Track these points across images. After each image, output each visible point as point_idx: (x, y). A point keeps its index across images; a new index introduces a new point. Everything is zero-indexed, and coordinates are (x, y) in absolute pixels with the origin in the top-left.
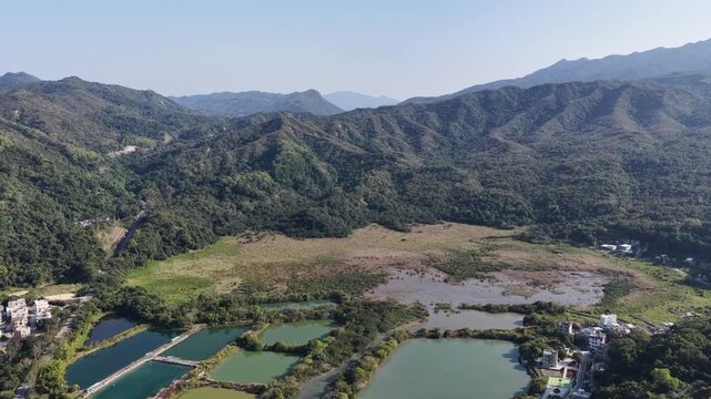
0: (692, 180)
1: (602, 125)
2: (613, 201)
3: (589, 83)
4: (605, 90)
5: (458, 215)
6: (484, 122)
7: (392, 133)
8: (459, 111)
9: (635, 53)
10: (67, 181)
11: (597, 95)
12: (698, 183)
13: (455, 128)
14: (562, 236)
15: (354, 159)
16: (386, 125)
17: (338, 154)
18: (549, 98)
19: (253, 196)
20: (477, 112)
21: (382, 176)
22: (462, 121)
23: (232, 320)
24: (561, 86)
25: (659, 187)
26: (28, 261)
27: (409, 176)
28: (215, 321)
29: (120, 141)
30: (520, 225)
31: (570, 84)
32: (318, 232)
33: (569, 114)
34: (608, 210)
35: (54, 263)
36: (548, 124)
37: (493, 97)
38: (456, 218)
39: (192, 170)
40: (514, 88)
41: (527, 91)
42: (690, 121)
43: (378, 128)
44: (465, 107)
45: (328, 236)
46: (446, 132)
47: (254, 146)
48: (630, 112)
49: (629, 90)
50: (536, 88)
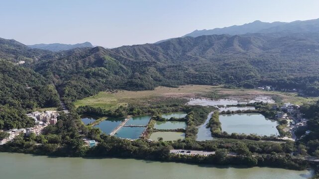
0: (278, 66)
1: (231, 50)
2: (252, 73)
3: (220, 35)
4: (227, 38)
5: (193, 82)
6: (181, 50)
7: (145, 54)
8: (170, 46)
9: (225, 27)
10: (14, 70)
11: (225, 40)
12: (281, 67)
13: (170, 52)
14: (241, 86)
15: (136, 63)
16: (141, 51)
17: (127, 62)
18: (206, 41)
19: (103, 77)
20: (177, 46)
21: (152, 69)
22: (172, 50)
23: (143, 113)
24: (210, 36)
25: (267, 69)
26: (25, 99)
27: (164, 69)
28: (136, 114)
29: (16, 58)
30: (220, 84)
31: (213, 35)
32: (141, 88)
33: (216, 47)
34: (252, 77)
35: (37, 100)
36: (209, 50)
37: (183, 41)
38: (193, 83)
39: (64, 68)
40: (190, 37)
41: (195, 38)
42: (263, 49)
43: (138, 52)
44: (173, 44)
45: (146, 89)
46: (168, 54)
47: (89, 58)
48: (240, 46)
49: (237, 37)
50: (199, 37)
